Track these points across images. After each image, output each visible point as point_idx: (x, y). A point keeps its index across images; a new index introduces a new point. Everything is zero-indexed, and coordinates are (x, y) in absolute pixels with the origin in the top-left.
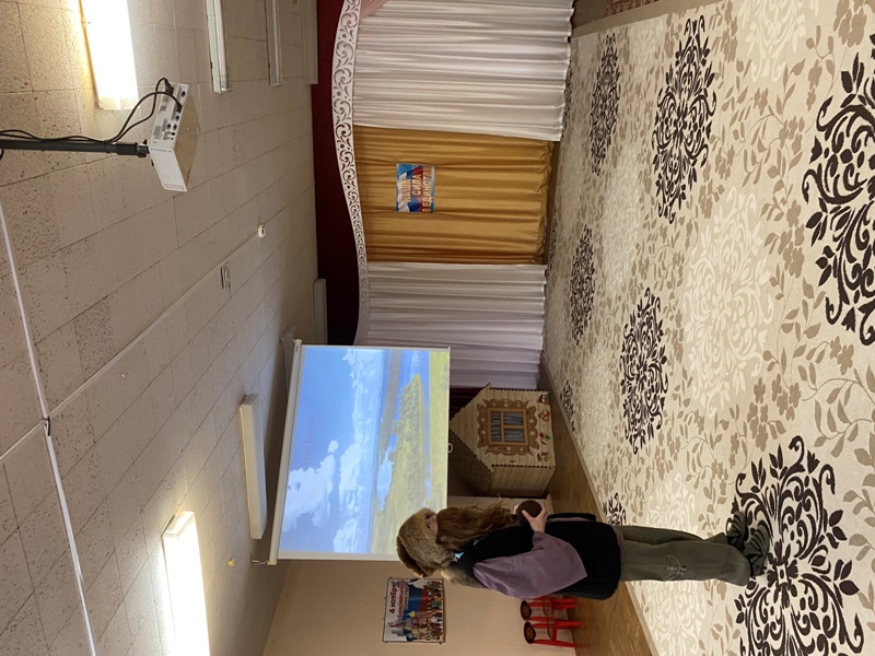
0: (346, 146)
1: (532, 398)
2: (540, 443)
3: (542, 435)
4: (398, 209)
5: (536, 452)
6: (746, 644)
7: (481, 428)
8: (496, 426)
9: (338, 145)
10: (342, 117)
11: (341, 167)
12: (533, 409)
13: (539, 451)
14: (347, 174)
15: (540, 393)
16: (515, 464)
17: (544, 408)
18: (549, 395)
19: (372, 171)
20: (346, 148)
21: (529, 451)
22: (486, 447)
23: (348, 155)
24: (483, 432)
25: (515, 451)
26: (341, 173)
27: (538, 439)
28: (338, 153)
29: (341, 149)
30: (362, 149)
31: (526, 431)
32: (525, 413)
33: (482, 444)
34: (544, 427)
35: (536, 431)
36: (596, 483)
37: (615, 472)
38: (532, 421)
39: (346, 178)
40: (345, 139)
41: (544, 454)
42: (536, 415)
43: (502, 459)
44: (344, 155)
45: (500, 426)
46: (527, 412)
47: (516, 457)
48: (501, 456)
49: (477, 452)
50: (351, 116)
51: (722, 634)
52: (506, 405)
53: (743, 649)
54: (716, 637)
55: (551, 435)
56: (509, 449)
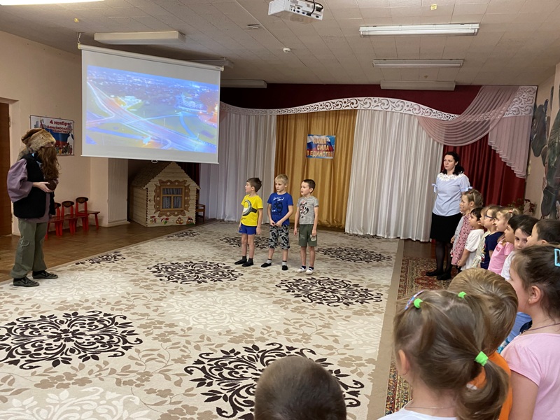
1: (191, 214)
2: (162, 218)
3: (167, 219)
4: (309, 135)
5: (156, 215)
6: (28, 320)
7: (171, 182)
8: (173, 191)
10: (362, 103)
11: (333, 101)
12: (184, 214)
13: (157, 217)
14: (329, 105)
15: (194, 219)
16: (148, 202)
17: (185, 221)
18: (193, 224)
19: (332, 120)
21: (157, 211)
22: (159, 185)
23: (340, 106)
26: (329, 101)
27: (164, 217)
28: (341, 100)
30: (345, 114)
31: (170, 209)
32: (181, 209)
35: (170, 216)
36: (133, 248)
37: (138, 258)
38: (176, 213)
39: (327, 104)
40: (349, 104)
41: (155, 220)
42: (180, 216)
43: (152, 194)
44: (340, 103)
45: (173, 194)
46: (182, 211)
47: (153, 203)
48: (154, 194)
49: (156, 179)
50: (362, 108)
51: (35, 309)
52: (186, 198)
53: (25, 318)
54: (33, 306)
55: (167, 224)
56: (158, 199)
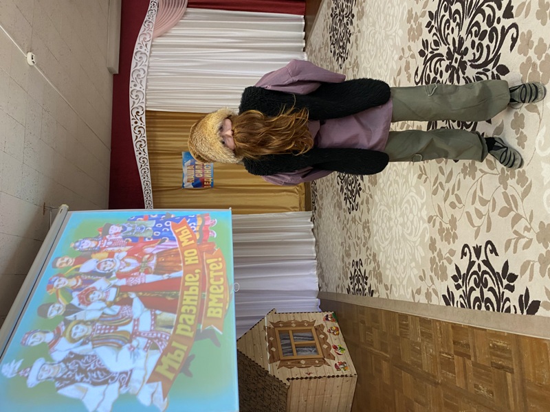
0: (139, 122)
1: (319, 318)
2: (335, 354)
3: (335, 347)
4: (183, 187)
5: (333, 363)
7: (271, 345)
8: (286, 345)
9: (132, 122)
10: (137, 101)
11: (134, 138)
12: (321, 327)
13: (336, 362)
14: (140, 143)
15: (325, 314)
16: (312, 375)
17: (333, 325)
18: (335, 314)
20: (139, 124)
21: (325, 362)
22: (278, 363)
23: (141, 129)
24: (273, 349)
25: (310, 362)
26: (134, 143)
27: (332, 351)
28: (132, 128)
29: (135, 125)
31: (318, 346)
32: (313, 330)
33: (273, 359)
34: (336, 340)
35: (328, 344)
38: (322, 336)
39: (138, 146)
40: (138, 118)
41: (341, 364)
42: (325, 330)
43: (296, 372)
44: (137, 129)
45: (290, 344)
46: (316, 329)
47: (312, 369)
48: (295, 369)
49: (269, 367)
50: (144, 101)
52: (294, 325)
55: (344, 345)
56: (303, 362)
